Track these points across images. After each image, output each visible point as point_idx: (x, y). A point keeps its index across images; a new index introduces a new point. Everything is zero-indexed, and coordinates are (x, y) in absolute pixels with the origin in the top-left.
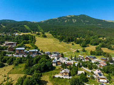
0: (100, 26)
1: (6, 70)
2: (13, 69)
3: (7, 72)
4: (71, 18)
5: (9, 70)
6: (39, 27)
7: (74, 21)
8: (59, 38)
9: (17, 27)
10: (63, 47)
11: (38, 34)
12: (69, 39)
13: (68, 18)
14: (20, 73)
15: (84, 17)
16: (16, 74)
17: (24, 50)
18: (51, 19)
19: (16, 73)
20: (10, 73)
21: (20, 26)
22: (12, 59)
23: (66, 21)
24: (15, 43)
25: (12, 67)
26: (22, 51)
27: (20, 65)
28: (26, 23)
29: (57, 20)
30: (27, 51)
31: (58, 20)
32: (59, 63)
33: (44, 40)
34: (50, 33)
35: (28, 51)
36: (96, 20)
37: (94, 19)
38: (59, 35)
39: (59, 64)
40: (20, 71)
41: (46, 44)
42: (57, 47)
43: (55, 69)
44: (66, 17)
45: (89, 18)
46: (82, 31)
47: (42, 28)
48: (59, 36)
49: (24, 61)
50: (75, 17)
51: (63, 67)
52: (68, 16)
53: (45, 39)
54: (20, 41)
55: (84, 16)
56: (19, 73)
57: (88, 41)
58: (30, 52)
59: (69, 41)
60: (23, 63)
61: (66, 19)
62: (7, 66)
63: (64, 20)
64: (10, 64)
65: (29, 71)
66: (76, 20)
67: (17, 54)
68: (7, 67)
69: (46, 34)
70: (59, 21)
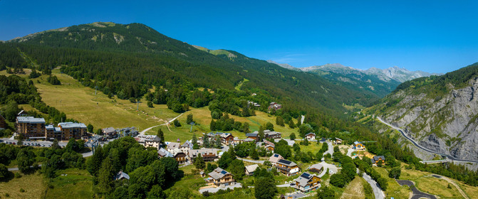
4: (109, 31)
7: (119, 38)
8: (101, 88)
10: (129, 113)
12: (133, 91)
13: (99, 30)
23: (94, 38)
29: (66, 34)
31: (70, 34)
38: (92, 78)
44: (92, 27)
50: (119, 29)
52: (96, 24)
55: (142, 27)
59: (134, 95)
61: (93, 34)
63: (87, 35)
66: (122, 37)
70: (74, 36)
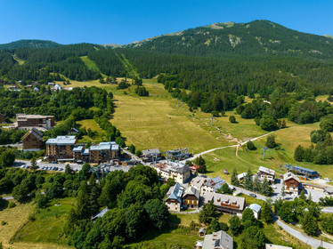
0: (318, 56)
1: (10, 223)
2: (33, 219)
3: (11, 235)
4: (225, 32)
5: (19, 224)
6: (126, 63)
7: (234, 41)
8: (186, 99)
9: (60, 64)
10: (201, 129)
11: (124, 86)
12: (221, 102)
13: (214, 33)
14: (54, 241)
15: (264, 29)
16: (37, 245)
17: (72, 146)
18: (163, 37)
19: (38, 241)
20: (20, 239)
21: (68, 59)
22: (33, 178)
23: (208, 43)
24: (47, 119)
25: (29, 209)
26: (68, 149)
27: (56, 205)
28: (86, 49)
29: (179, 38)
30: (83, 150)
31: (183, 38)
32: (191, 199)
33: (140, 105)
34: (159, 82)
35: (87, 151)
36: (303, 36)
37: (296, 33)
38: (186, 88)
39: (192, 206)
40: (55, 230)
41: (147, 119)
42: (183, 131)
43: (176, 228)
44: (209, 29)
45: (280, 31)
46: (261, 75)
47: (135, 66)
48: (188, 92)
49: (70, 188)
50: (237, 29)
51: (207, 222)
52: (214, 27)
53: (143, 101)
54: (65, 111)
55: (266, 24)
56: (49, 241)
57: (281, 107)
58: (91, 151)
59: (220, 108)
60: (67, 196)
61: (208, 37)
62: (14, 206)
63: (201, 39)
64: (24, 199)
65: (83, 239)
66: (238, 39)
67: (51, 159)
68: (13, 209)
69: (148, 84)
70: (186, 41)
